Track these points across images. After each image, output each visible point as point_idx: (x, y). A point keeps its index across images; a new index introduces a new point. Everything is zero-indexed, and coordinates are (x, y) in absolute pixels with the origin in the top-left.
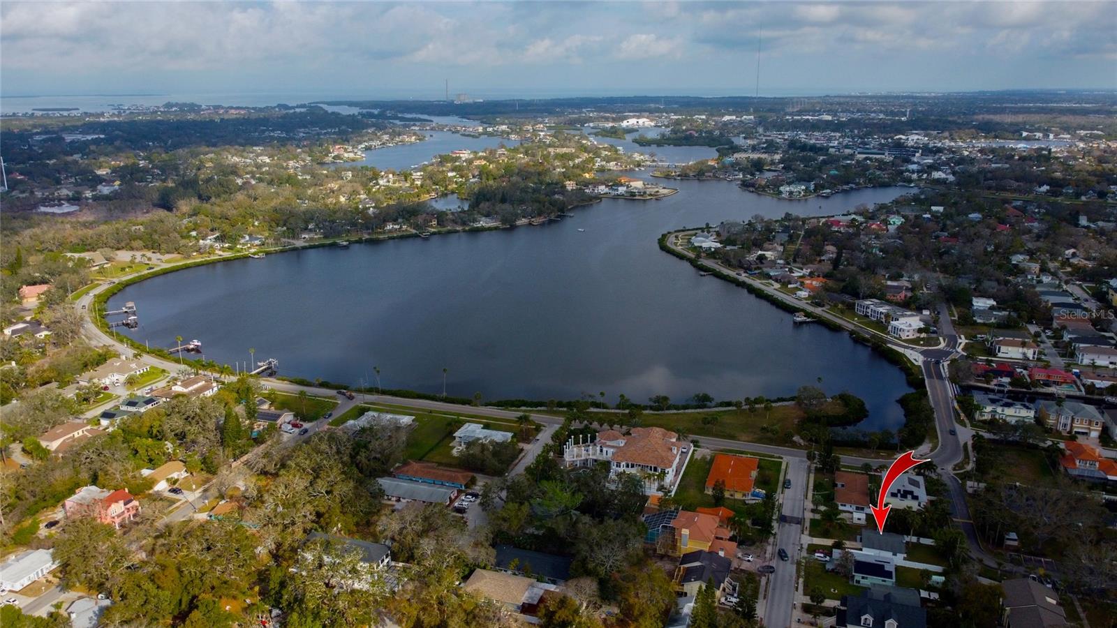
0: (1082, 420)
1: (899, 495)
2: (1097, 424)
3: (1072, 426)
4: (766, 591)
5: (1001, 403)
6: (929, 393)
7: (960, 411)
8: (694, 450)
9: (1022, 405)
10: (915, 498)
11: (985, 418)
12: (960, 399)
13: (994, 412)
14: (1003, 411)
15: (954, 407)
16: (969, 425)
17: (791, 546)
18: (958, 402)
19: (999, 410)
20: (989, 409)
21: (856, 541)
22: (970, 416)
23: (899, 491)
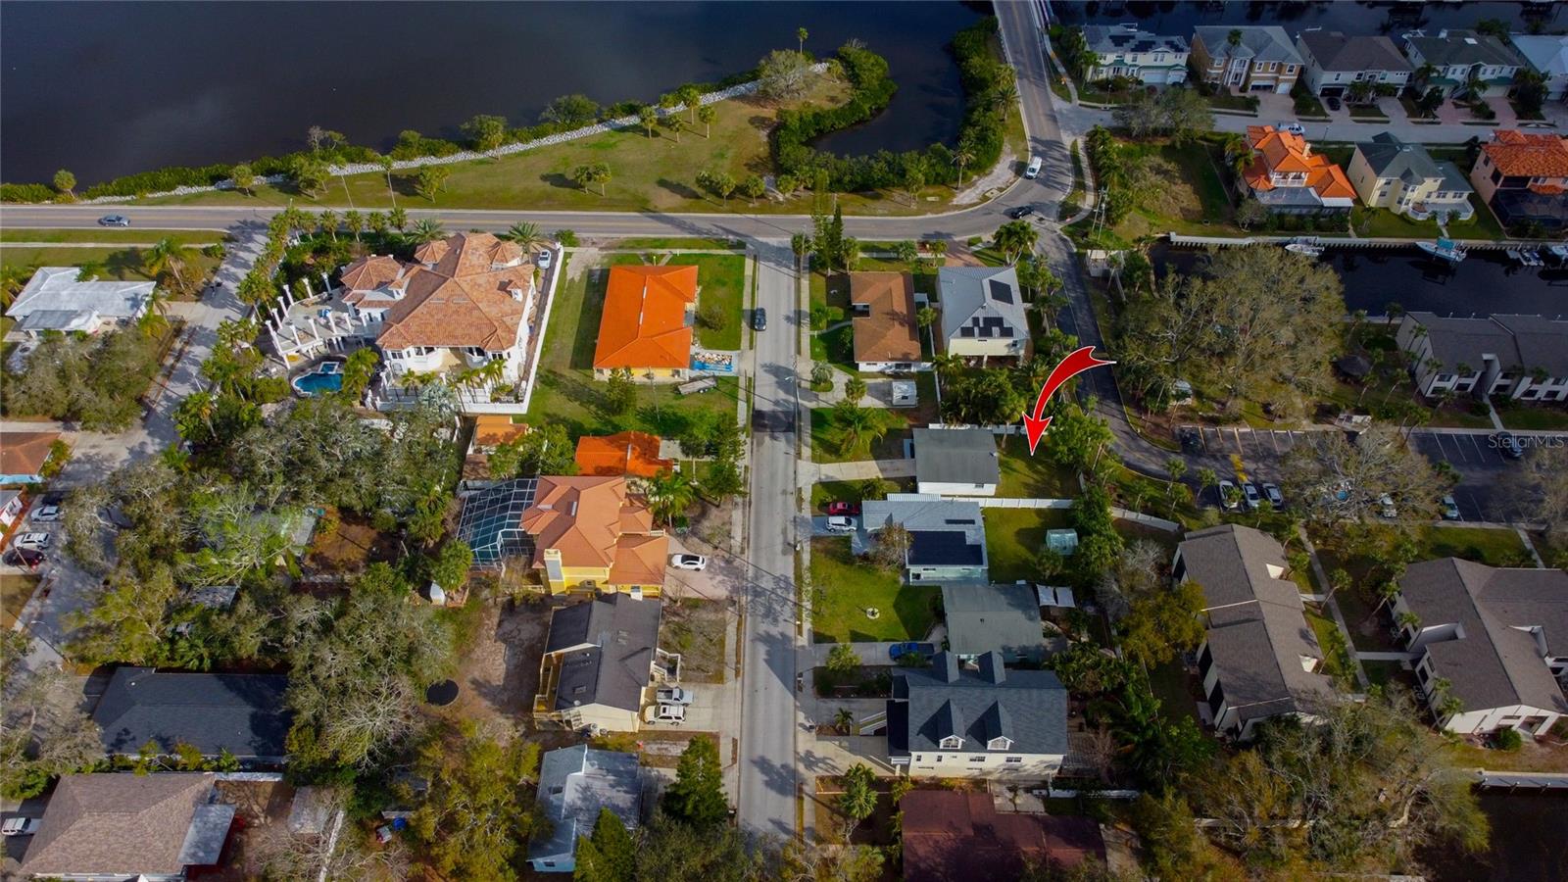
0: (1267, 64)
1: (976, 330)
2: (1290, 71)
3: (1248, 77)
4: (737, 655)
5: (1132, 43)
6: (1000, 26)
7: (1057, 61)
8: (567, 255)
9: (1167, 43)
10: (1007, 332)
11: (1103, 76)
12: (1056, 32)
13: (1120, 62)
14: (1134, 60)
15: (1045, 52)
16: (1074, 94)
17: (780, 498)
18: (1052, 39)
19: (1128, 58)
20: (1111, 58)
21: (903, 457)
22: (1078, 76)
23: (976, 321)
